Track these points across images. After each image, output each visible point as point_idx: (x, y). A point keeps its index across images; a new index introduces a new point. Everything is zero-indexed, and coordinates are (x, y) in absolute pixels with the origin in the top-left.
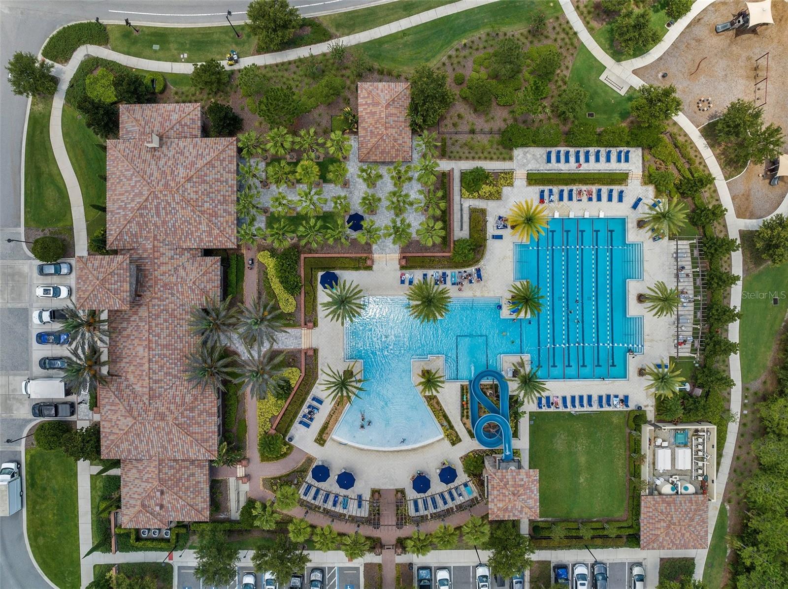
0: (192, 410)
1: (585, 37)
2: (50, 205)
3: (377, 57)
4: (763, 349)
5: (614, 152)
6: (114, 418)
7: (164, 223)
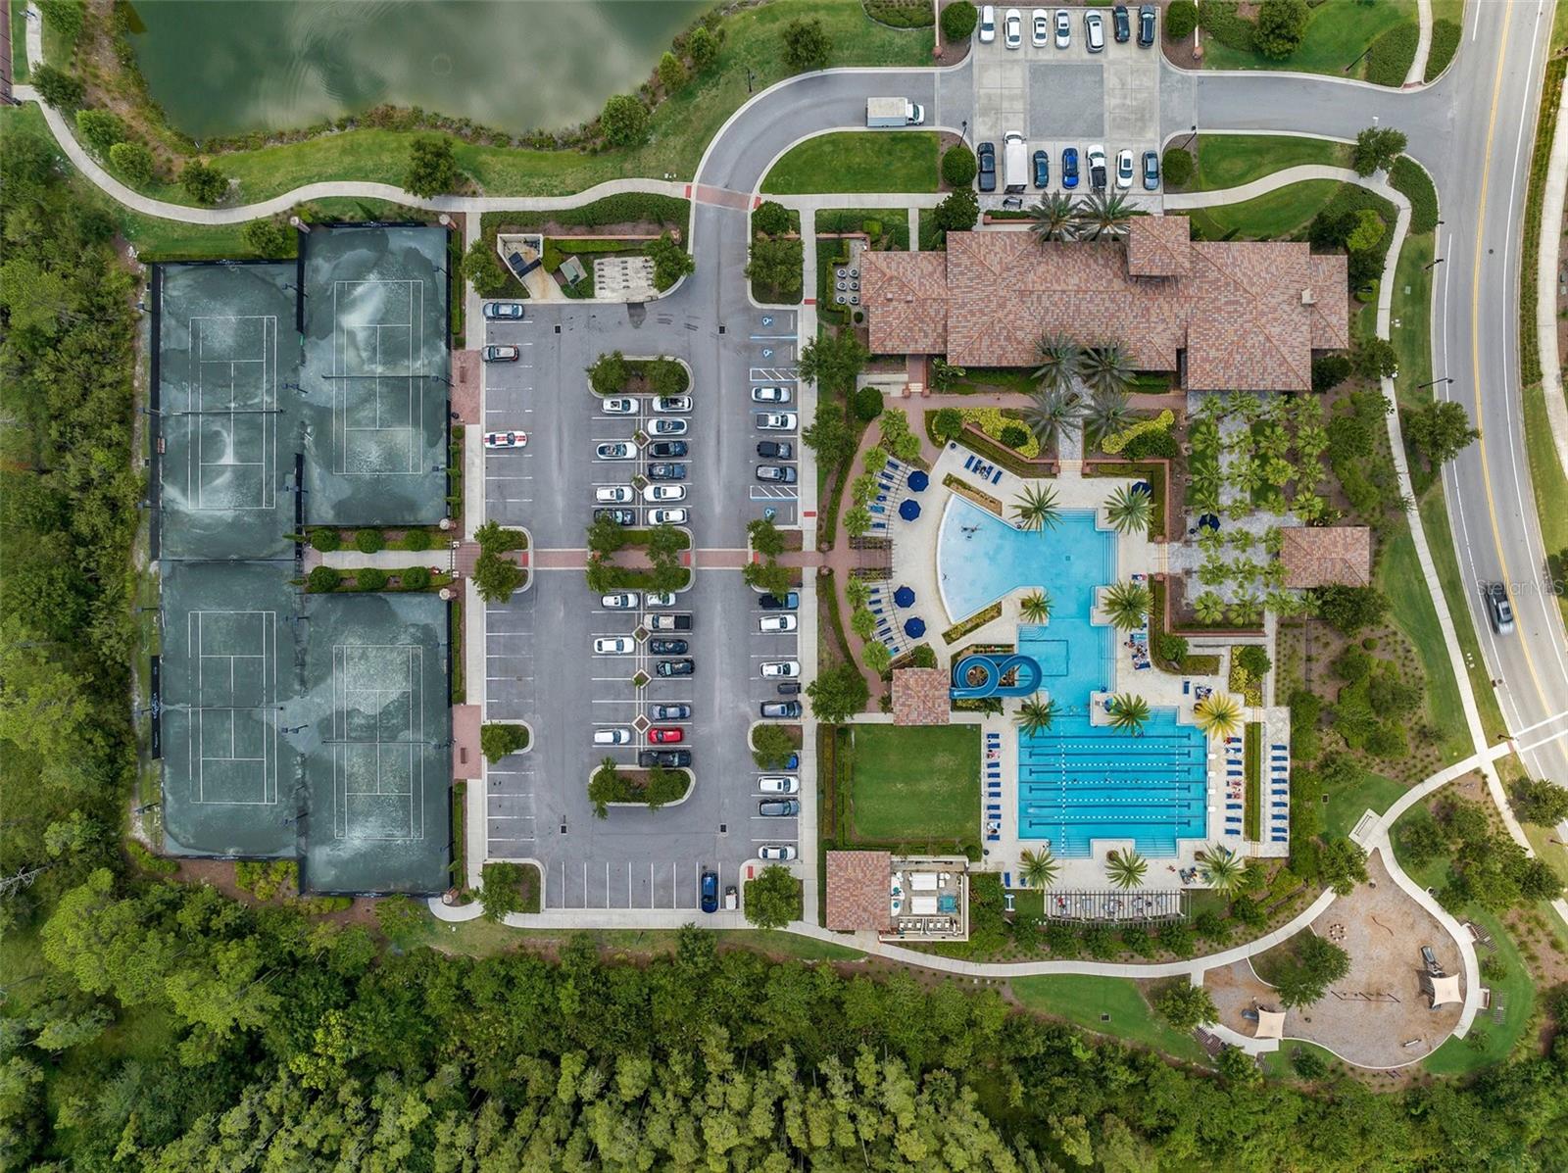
0: (1008, 338)
1: (1418, 792)
2: (1225, 165)
3: (1394, 550)
4: (1049, 1003)
5: (1285, 824)
6: (997, 249)
7: (1219, 310)
